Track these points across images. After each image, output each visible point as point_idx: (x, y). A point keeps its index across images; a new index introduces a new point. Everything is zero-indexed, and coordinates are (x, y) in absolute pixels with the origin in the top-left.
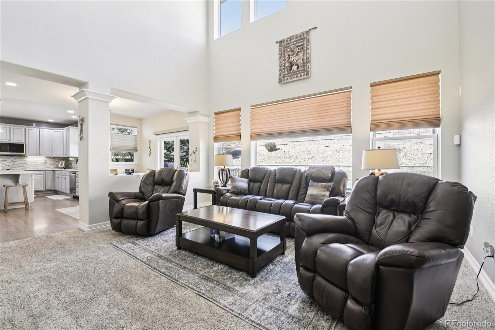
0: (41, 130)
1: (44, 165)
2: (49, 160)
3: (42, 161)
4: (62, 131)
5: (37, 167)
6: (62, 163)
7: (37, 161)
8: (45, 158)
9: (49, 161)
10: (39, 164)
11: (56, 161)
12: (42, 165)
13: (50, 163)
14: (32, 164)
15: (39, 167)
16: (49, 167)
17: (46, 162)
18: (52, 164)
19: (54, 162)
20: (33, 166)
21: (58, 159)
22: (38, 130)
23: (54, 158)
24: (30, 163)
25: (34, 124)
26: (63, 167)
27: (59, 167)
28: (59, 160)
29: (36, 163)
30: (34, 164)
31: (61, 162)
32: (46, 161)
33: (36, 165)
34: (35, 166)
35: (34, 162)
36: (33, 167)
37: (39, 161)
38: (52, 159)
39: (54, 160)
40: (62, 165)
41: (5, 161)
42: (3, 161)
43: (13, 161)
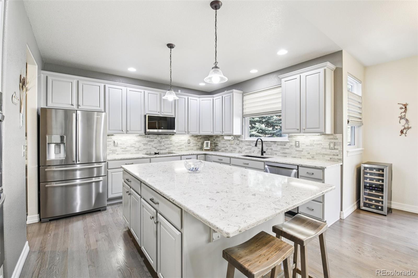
0: (190, 98)
1: (188, 146)
2: (192, 139)
3: (186, 140)
4: (212, 99)
5: (181, 149)
6: (207, 143)
7: (182, 140)
8: (188, 137)
9: (193, 141)
10: (183, 145)
11: (199, 140)
12: (186, 146)
13: (193, 144)
14: (177, 145)
15: (183, 148)
16: (192, 148)
17: (190, 142)
18: (195, 145)
19: (197, 142)
20: (178, 147)
21: (200, 137)
22: (186, 97)
23: (197, 136)
24: (175, 143)
25: (179, 90)
26: (209, 149)
27: (205, 149)
28: (201, 139)
29: (181, 143)
30: (179, 145)
31: (205, 142)
32: (189, 140)
33: (181, 145)
34: (180, 147)
35: (179, 142)
36: (178, 149)
37: (184, 140)
38: (195, 138)
39: (196, 138)
40: (207, 146)
41: (152, 141)
42: (150, 141)
43: (159, 141)
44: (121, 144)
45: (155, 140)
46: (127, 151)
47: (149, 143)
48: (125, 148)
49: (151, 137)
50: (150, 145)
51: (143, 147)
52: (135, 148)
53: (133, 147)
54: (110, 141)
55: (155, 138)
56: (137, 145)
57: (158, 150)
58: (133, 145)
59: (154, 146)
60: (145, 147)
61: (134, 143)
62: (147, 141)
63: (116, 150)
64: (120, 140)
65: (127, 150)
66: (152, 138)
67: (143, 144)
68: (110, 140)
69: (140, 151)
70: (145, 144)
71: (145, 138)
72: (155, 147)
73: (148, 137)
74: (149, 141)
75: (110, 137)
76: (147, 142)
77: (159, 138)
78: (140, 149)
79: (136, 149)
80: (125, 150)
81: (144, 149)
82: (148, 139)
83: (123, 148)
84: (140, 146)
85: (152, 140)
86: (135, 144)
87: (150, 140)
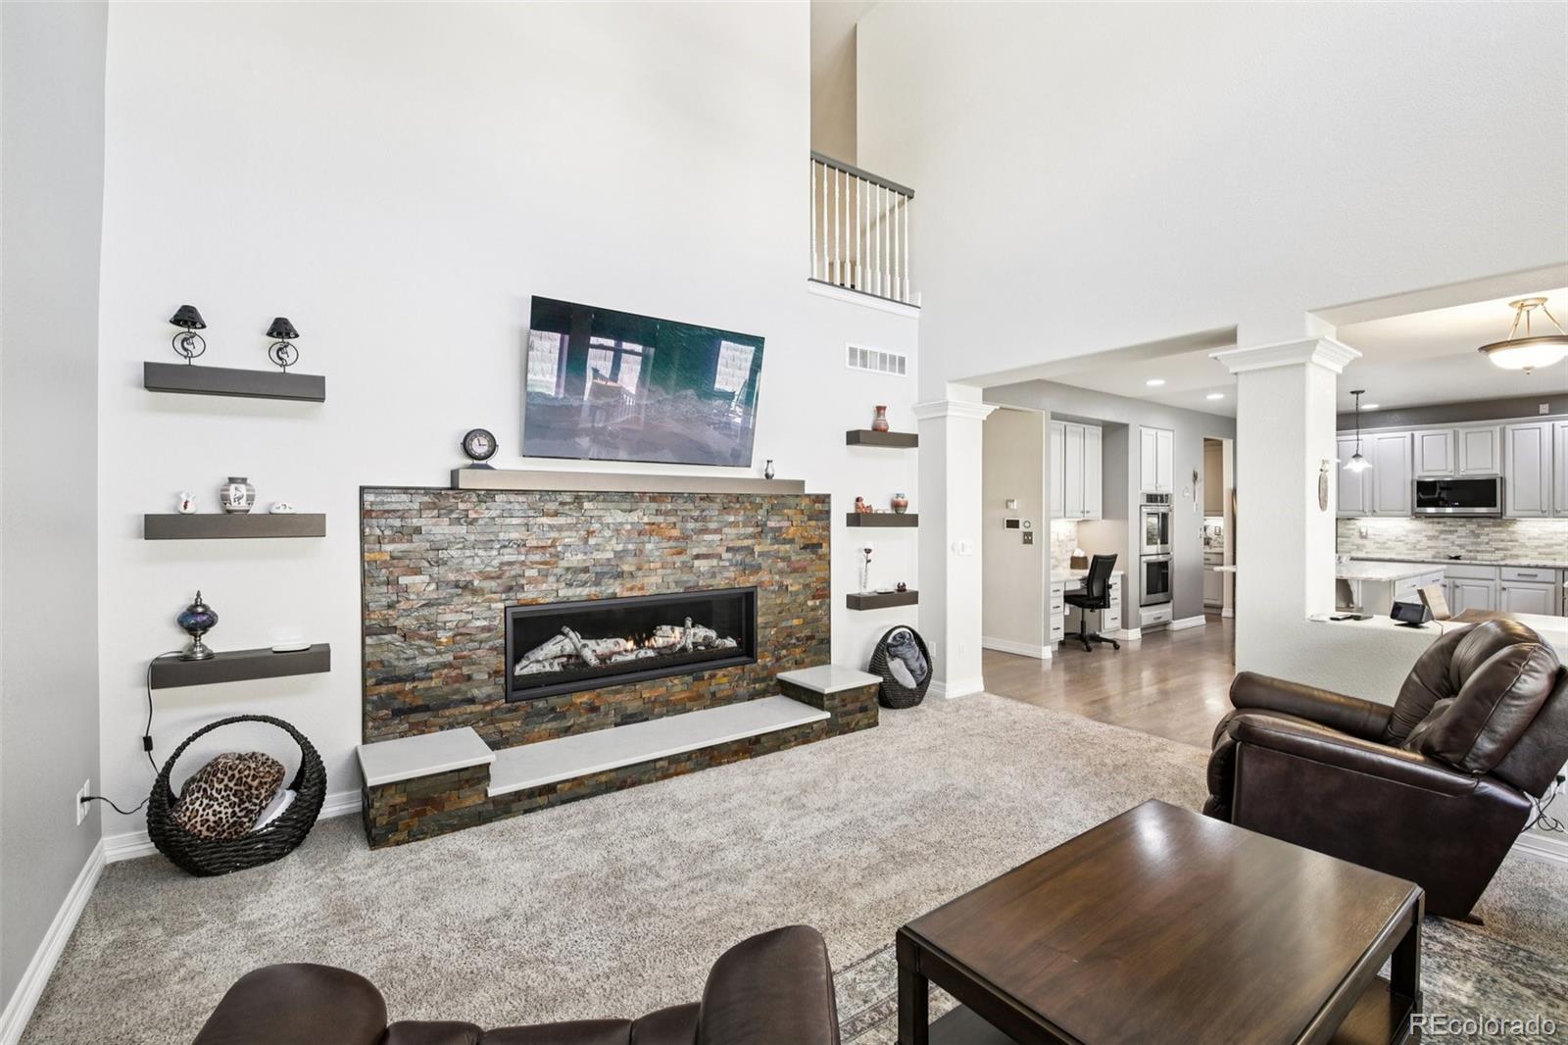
22: (1546, 425)
34: (1548, 551)
35: (1545, 536)
41: (1451, 532)
42: (1446, 531)
43: (1473, 532)
44: (1375, 535)
45: (1460, 528)
46: (1387, 548)
47: (1443, 536)
48: (1384, 543)
49: (1448, 523)
50: (1445, 539)
51: (1425, 542)
52: (1407, 543)
53: (1401, 541)
54: (1353, 529)
55: (1461, 526)
56: (1412, 538)
57: (1471, 551)
58: (1403, 538)
59: (1456, 543)
60: (1430, 543)
61: (1404, 533)
62: (1437, 531)
63: (1364, 546)
64: (1373, 527)
65: (1386, 546)
66: (1451, 526)
67: (1426, 536)
68: (1352, 527)
69: (1420, 550)
70: (1430, 538)
71: (1431, 525)
72: (1460, 546)
73: (1439, 523)
74: (1442, 532)
75: (1352, 521)
76: (1437, 534)
77: (1472, 526)
78: (1418, 547)
79: (1409, 547)
80: (1383, 545)
81: (1429, 547)
82: (1441, 527)
83: (1378, 543)
84: (1419, 542)
85: (1452, 529)
86: (1407, 536)
87: (1447, 528)
